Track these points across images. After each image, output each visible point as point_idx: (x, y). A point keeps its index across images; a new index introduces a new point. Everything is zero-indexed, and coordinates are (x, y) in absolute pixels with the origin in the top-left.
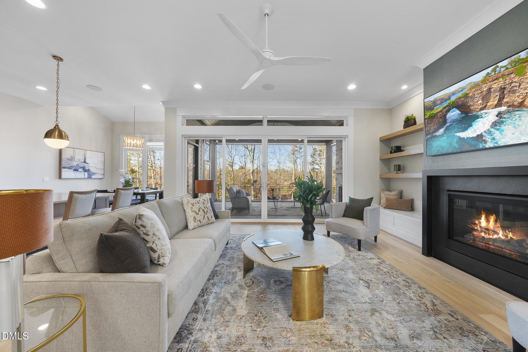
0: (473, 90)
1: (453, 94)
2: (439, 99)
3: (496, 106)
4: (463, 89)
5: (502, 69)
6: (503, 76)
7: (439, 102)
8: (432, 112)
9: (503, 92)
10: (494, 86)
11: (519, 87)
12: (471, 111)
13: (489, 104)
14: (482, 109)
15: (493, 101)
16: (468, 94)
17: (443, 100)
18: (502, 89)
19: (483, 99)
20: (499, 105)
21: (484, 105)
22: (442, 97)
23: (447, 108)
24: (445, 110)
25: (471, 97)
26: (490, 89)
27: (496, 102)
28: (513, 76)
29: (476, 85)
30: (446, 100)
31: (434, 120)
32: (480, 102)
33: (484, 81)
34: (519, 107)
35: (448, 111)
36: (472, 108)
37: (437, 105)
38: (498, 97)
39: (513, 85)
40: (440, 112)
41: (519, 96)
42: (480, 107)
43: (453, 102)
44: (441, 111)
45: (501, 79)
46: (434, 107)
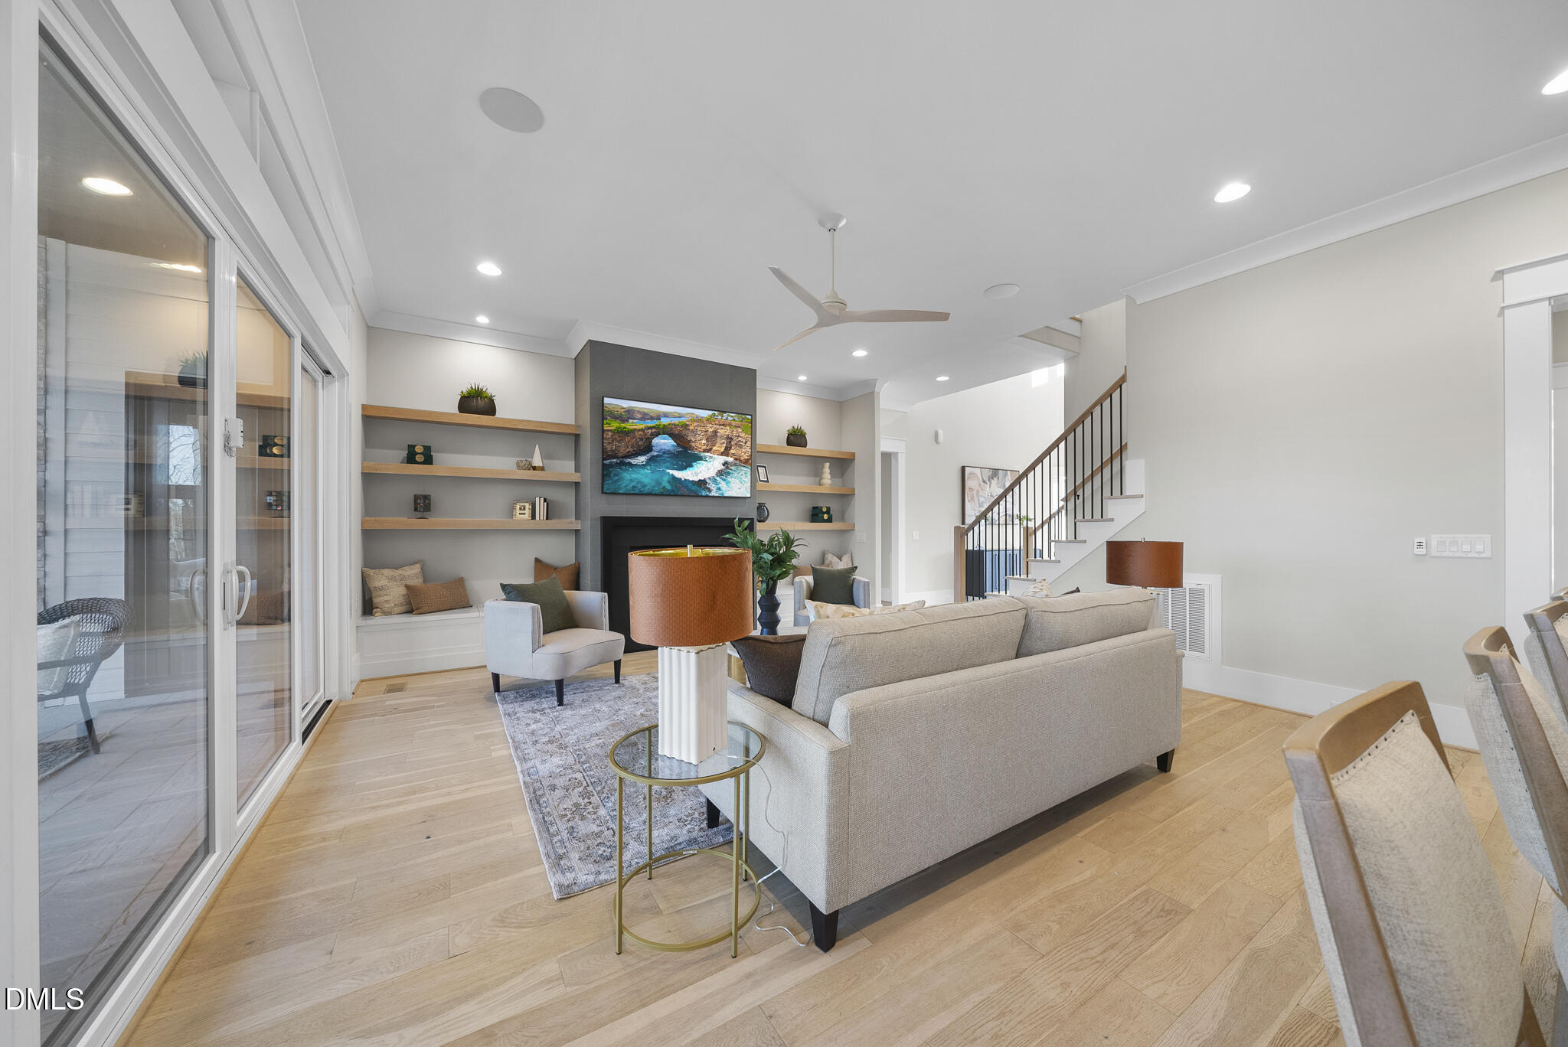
0: (696, 424)
1: (666, 415)
2: (638, 412)
3: (722, 454)
4: (680, 416)
5: (730, 418)
6: (730, 425)
7: (639, 416)
8: (623, 425)
9: (730, 442)
10: (721, 431)
11: (746, 443)
12: (691, 448)
13: (714, 448)
14: (705, 451)
15: (720, 447)
16: (687, 425)
17: (645, 416)
18: (729, 439)
19: (707, 439)
20: (725, 453)
21: (708, 448)
22: (646, 411)
23: (653, 430)
24: (650, 431)
25: (692, 431)
26: (715, 432)
27: (722, 450)
28: (740, 430)
29: (699, 420)
30: (652, 418)
31: (627, 439)
32: (704, 442)
33: (709, 420)
34: (745, 463)
35: (657, 435)
36: (693, 445)
37: (636, 419)
38: (725, 445)
39: (740, 439)
40: (639, 430)
41: (745, 453)
42: (705, 447)
43: (664, 426)
44: (642, 430)
45: (728, 428)
46: (628, 418)
